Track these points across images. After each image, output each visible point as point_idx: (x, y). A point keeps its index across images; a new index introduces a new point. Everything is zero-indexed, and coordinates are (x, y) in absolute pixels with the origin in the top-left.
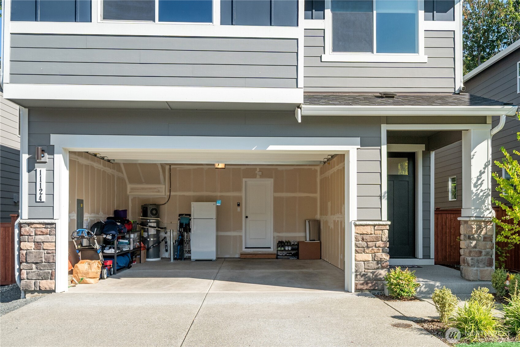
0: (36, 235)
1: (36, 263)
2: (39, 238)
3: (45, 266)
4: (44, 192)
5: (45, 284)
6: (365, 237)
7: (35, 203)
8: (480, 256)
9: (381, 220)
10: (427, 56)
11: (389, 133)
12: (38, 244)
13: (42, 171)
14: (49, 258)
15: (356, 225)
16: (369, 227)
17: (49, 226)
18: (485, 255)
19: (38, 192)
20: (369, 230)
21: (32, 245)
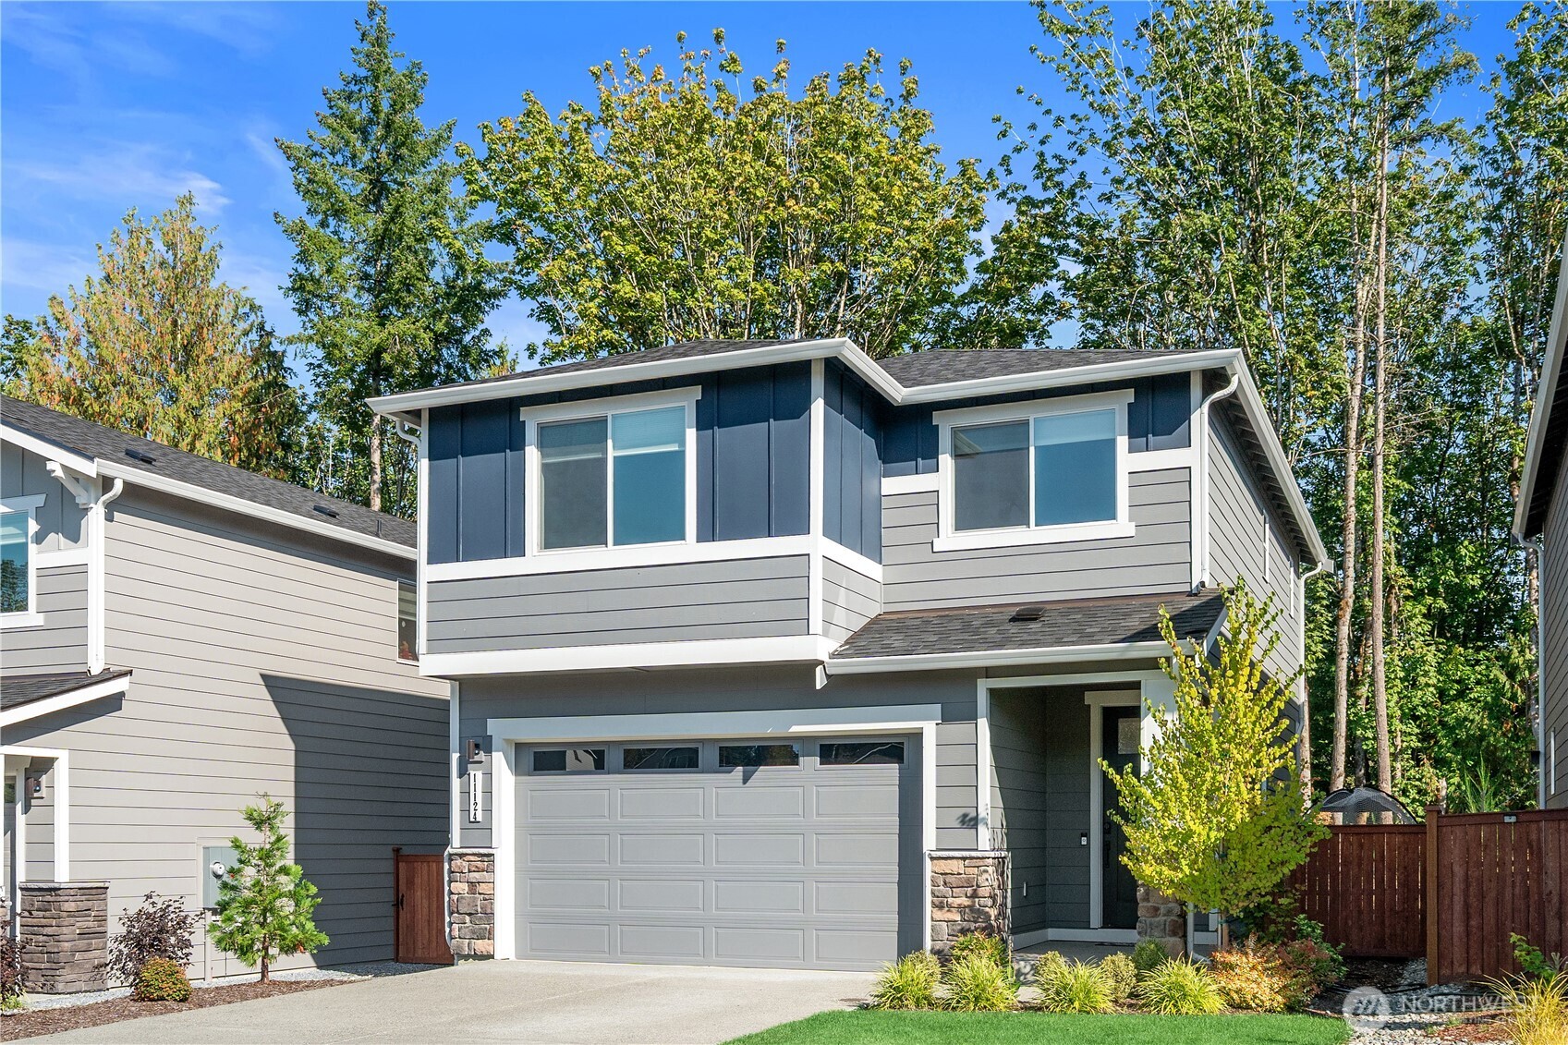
0: (469, 871)
1: (470, 914)
2: (475, 876)
3: (481, 918)
4: (479, 807)
5: (481, 946)
6: (949, 879)
7: (470, 824)
8: (1156, 916)
9: (977, 850)
10: (1134, 524)
11: (993, 693)
12: (472, 885)
13: (477, 775)
14: (486, 906)
15: (932, 859)
16: (955, 861)
17: (486, 859)
18: (1164, 915)
19: (472, 807)
20: (956, 866)
21: (465, 886)
